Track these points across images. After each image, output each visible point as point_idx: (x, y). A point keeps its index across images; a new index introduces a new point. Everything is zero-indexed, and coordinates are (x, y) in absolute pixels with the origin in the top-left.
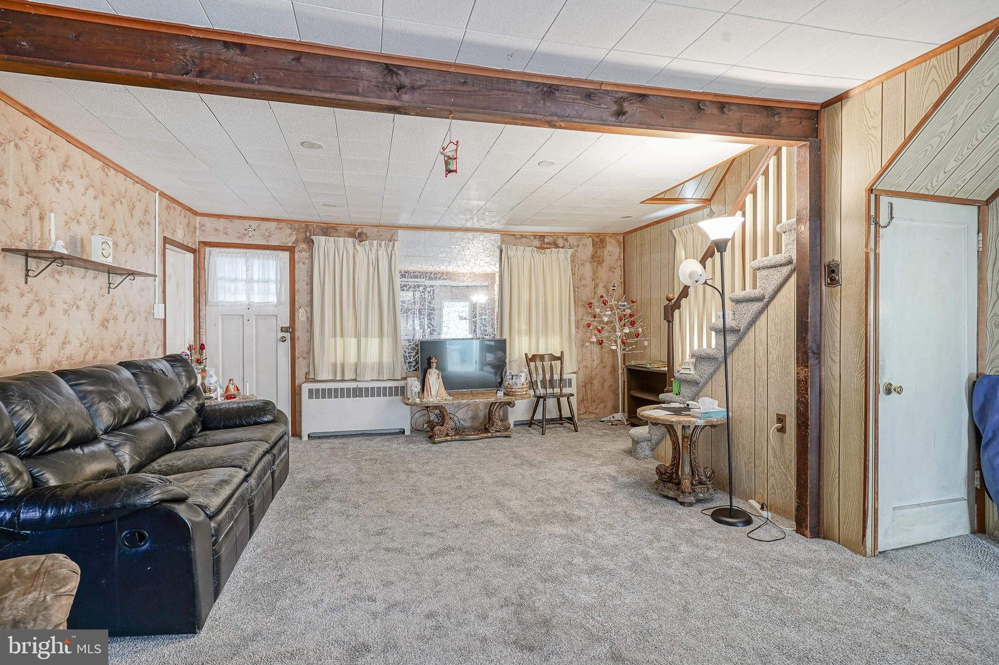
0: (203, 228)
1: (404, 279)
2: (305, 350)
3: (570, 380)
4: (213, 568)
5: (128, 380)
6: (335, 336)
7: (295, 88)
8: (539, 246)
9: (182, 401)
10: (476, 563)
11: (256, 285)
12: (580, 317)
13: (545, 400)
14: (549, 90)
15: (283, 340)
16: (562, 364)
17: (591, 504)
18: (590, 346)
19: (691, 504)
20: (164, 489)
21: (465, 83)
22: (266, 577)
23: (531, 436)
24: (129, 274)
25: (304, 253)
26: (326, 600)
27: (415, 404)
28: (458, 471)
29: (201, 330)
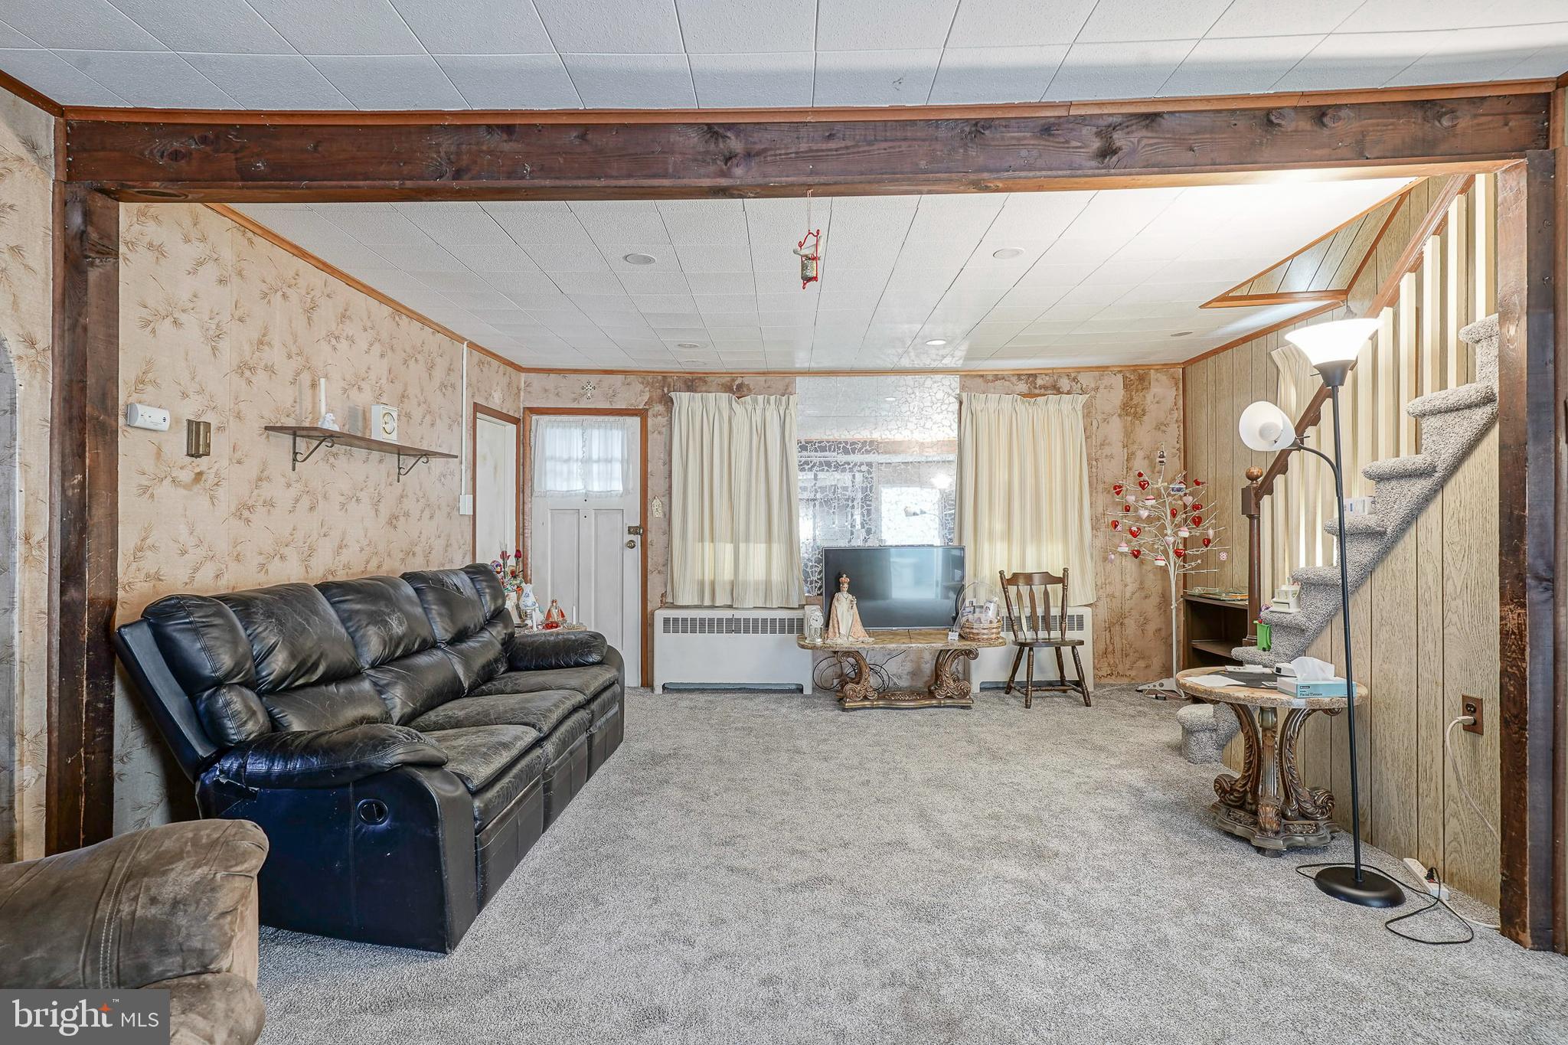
0: (529, 389)
1: (805, 453)
2: (661, 560)
3: (1081, 618)
4: (477, 865)
5: (408, 598)
6: (702, 539)
7: (579, 178)
8: (1026, 392)
9: (482, 629)
10: (860, 909)
11: (595, 467)
12: (1100, 510)
13: (1031, 649)
14: (973, 129)
15: (631, 545)
16: (1065, 589)
17: (1083, 833)
18: (1118, 561)
19: (1278, 854)
20: (411, 748)
21: (831, 137)
22: (555, 888)
23: (1005, 708)
24: (422, 456)
25: (659, 417)
26: (626, 932)
27: (814, 648)
28: (871, 756)
29: (526, 531)
